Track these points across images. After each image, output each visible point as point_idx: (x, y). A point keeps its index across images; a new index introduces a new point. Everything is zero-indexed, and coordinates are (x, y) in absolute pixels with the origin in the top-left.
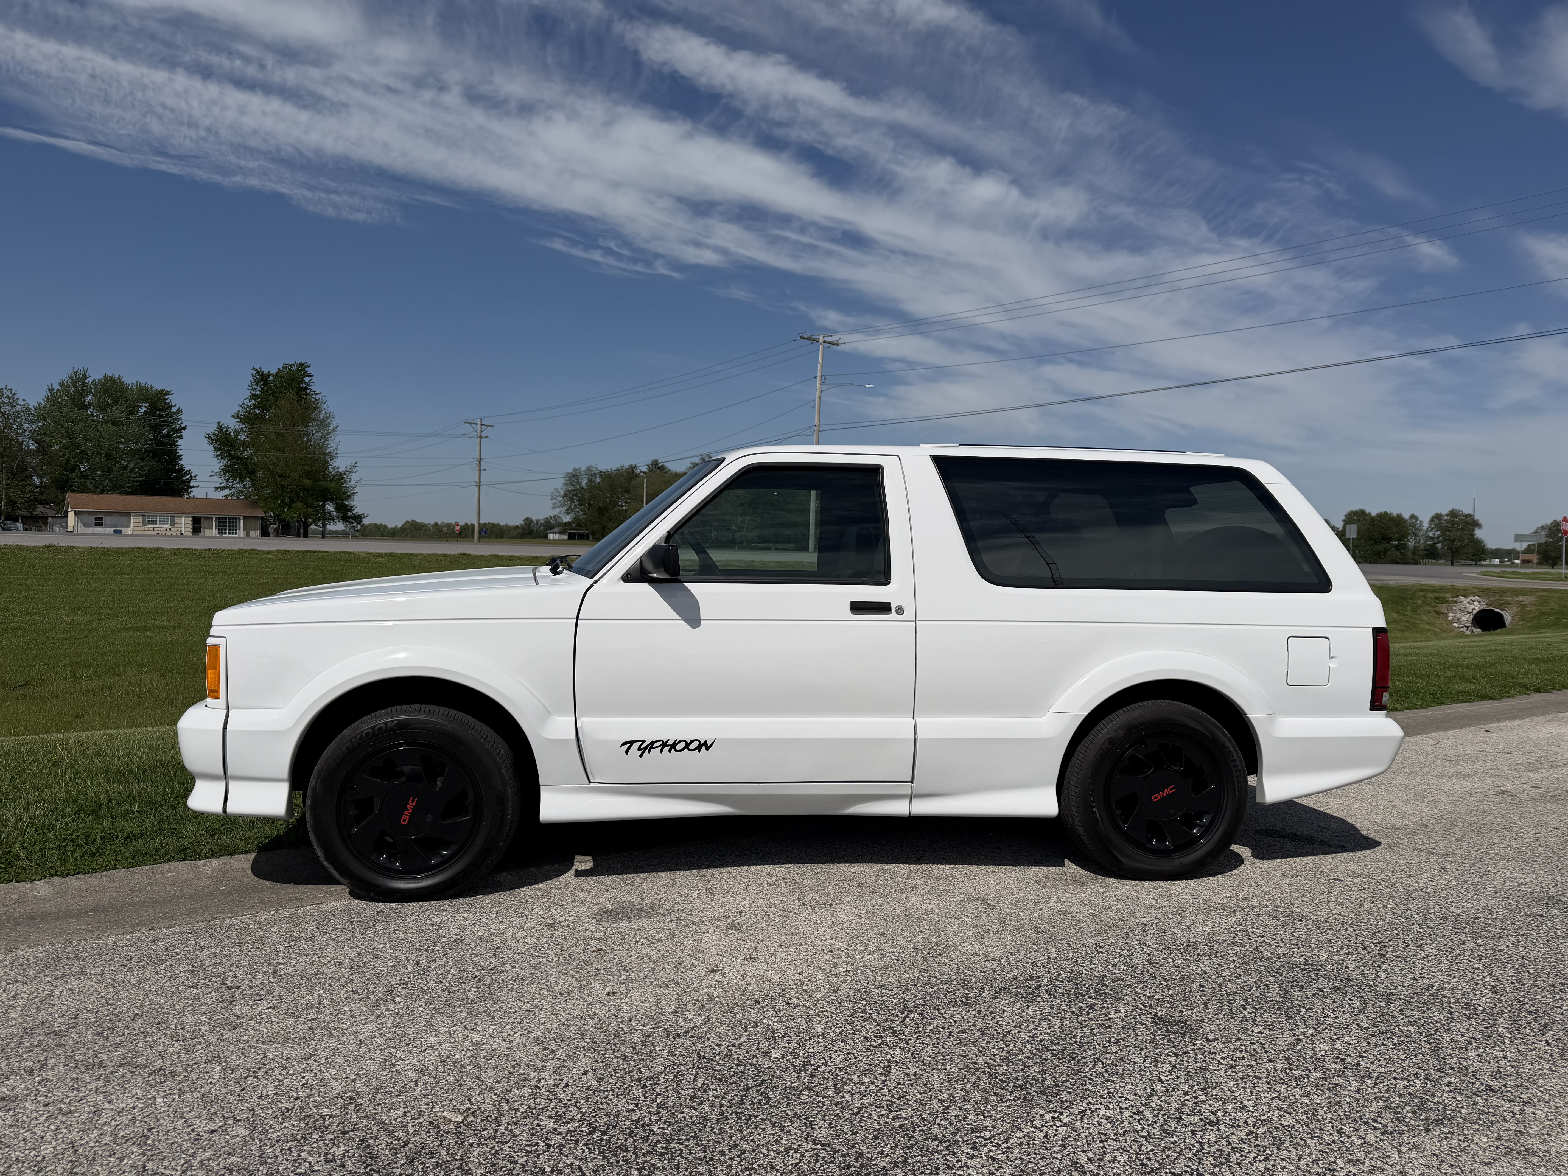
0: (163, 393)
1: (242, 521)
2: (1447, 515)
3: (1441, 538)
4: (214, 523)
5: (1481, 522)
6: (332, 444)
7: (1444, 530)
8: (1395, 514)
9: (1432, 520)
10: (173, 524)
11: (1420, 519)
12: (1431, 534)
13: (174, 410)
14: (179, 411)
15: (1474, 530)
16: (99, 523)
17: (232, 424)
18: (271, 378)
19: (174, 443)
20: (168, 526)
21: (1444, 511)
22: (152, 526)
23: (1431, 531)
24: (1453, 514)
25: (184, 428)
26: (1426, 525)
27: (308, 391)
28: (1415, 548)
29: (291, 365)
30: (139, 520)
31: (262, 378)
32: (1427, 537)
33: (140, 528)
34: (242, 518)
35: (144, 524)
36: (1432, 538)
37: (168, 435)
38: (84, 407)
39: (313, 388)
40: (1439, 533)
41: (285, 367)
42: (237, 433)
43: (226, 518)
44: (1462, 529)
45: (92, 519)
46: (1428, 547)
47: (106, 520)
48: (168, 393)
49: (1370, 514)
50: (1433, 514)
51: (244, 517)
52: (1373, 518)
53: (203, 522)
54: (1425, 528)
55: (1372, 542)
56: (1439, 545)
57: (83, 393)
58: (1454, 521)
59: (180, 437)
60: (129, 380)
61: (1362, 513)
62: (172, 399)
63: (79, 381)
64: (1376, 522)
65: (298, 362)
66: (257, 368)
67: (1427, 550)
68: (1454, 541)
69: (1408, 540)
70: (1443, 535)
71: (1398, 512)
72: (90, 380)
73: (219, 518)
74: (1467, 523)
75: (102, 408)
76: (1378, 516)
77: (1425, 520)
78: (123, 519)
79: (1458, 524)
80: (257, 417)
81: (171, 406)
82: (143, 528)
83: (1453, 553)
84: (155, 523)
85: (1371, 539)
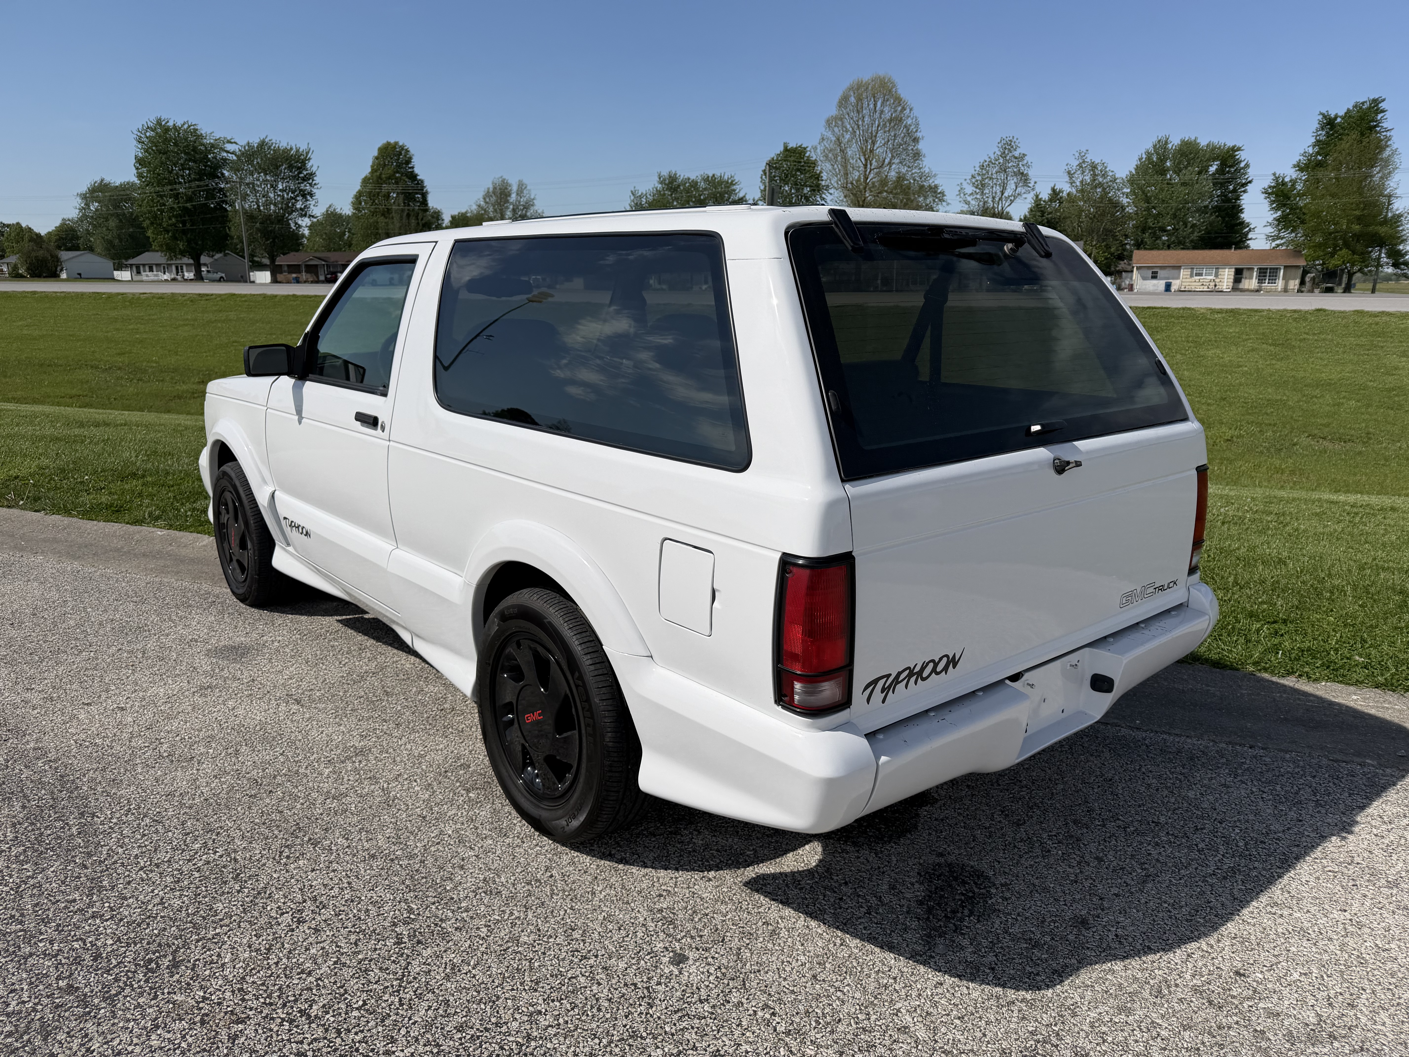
0: (1235, 149)
1: (1282, 271)
4: (1255, 273)
6: (1392, 184)
10: (1216, 276)
13: (1242, 165)
14: (1247, 166)
16: (1154, 276)
17: (1290, 173)
18: (1339, 120)
19: (1238, 198)
20: (1212, 277)
22: (1199, 278)
25: (1250, 182)
27: (1378, 129)
29: (1363, 103)
30: (1188, 272)
31: (1329, 123)
33: (1188, 280)
34: (1282, 267)
35: (1191, 276)
37: (1235, 190)
38: (1163, 172)
39: (1385, 125)
41: (1355, 106)
42: (1294, 182)
43: (1267, 269)
45: (1149, 273)
47: (1161, 273)
48: (1239, 149)
51: (1286, 267)
53: (1245, 273)
57: (1162, 160)
59: (1245, 192)
60: (1203, 142)
62: (1242, 155)
63: (1161, 147)
65: (1371, 98)
66: (1324, 111)
72: (1170, 146)
73: (1260, 269)
75: (1178, 171)
78: (1175, 271)
80: (1319, 164)
81: (1241, 161)
82: (1190, 280)
84: (1201, 275)
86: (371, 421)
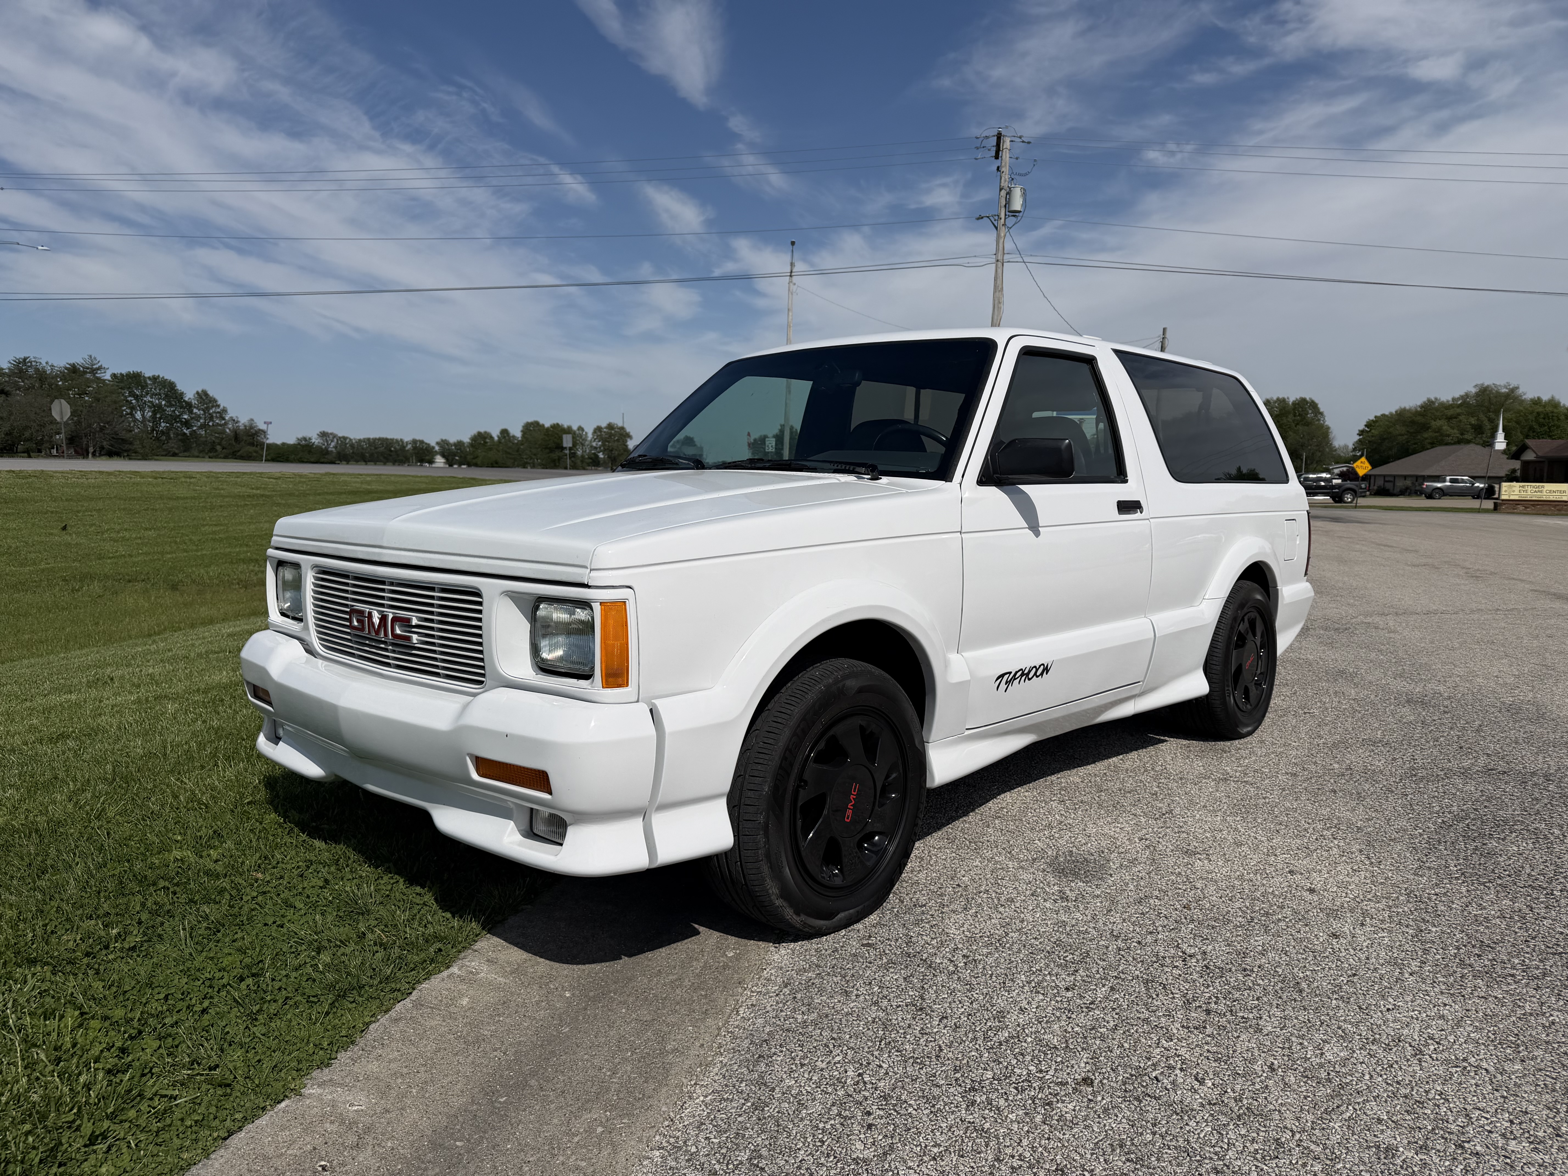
2: (606, 428)
3: (602, 448)
5: (631, 434)
7: (604, 441)
8: (566, 426)
9: (595, 432)
11: (586, 430)
12: (594, 444)
15: (626, 441)
21: (604, 425)
23: (594, 441)
24: (610, 426)
26: (590, 436)
28: (583, 456)
32: (592, 446)
36: (596, 448)
40: (600, 443)
44: (618, 440)
46: (593, 456)
49: (543, 425)
50: (595, 427)
52: (548, 429)
54: (589, 439)
55: (548, 451)
56: (601, 455)
58: (611, 433)
61: (536, 424)
64: (550, 433)
67: (591, 458)
68: (612, 450)
69: (577, 449)
70: (603, 445)
71: (569, 424)
74: (621, 435)
76: (552, 427)
77: (589, 431)
79: (614, 435)
83: (612, 461)
85: (546, 448)
86: (1128, 507)
